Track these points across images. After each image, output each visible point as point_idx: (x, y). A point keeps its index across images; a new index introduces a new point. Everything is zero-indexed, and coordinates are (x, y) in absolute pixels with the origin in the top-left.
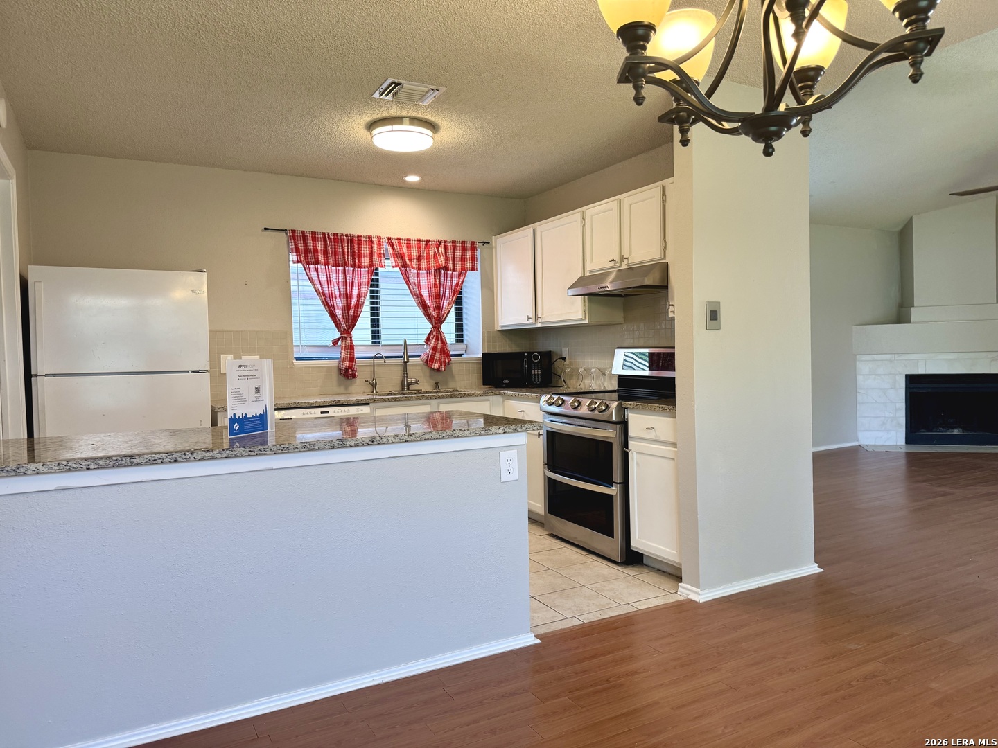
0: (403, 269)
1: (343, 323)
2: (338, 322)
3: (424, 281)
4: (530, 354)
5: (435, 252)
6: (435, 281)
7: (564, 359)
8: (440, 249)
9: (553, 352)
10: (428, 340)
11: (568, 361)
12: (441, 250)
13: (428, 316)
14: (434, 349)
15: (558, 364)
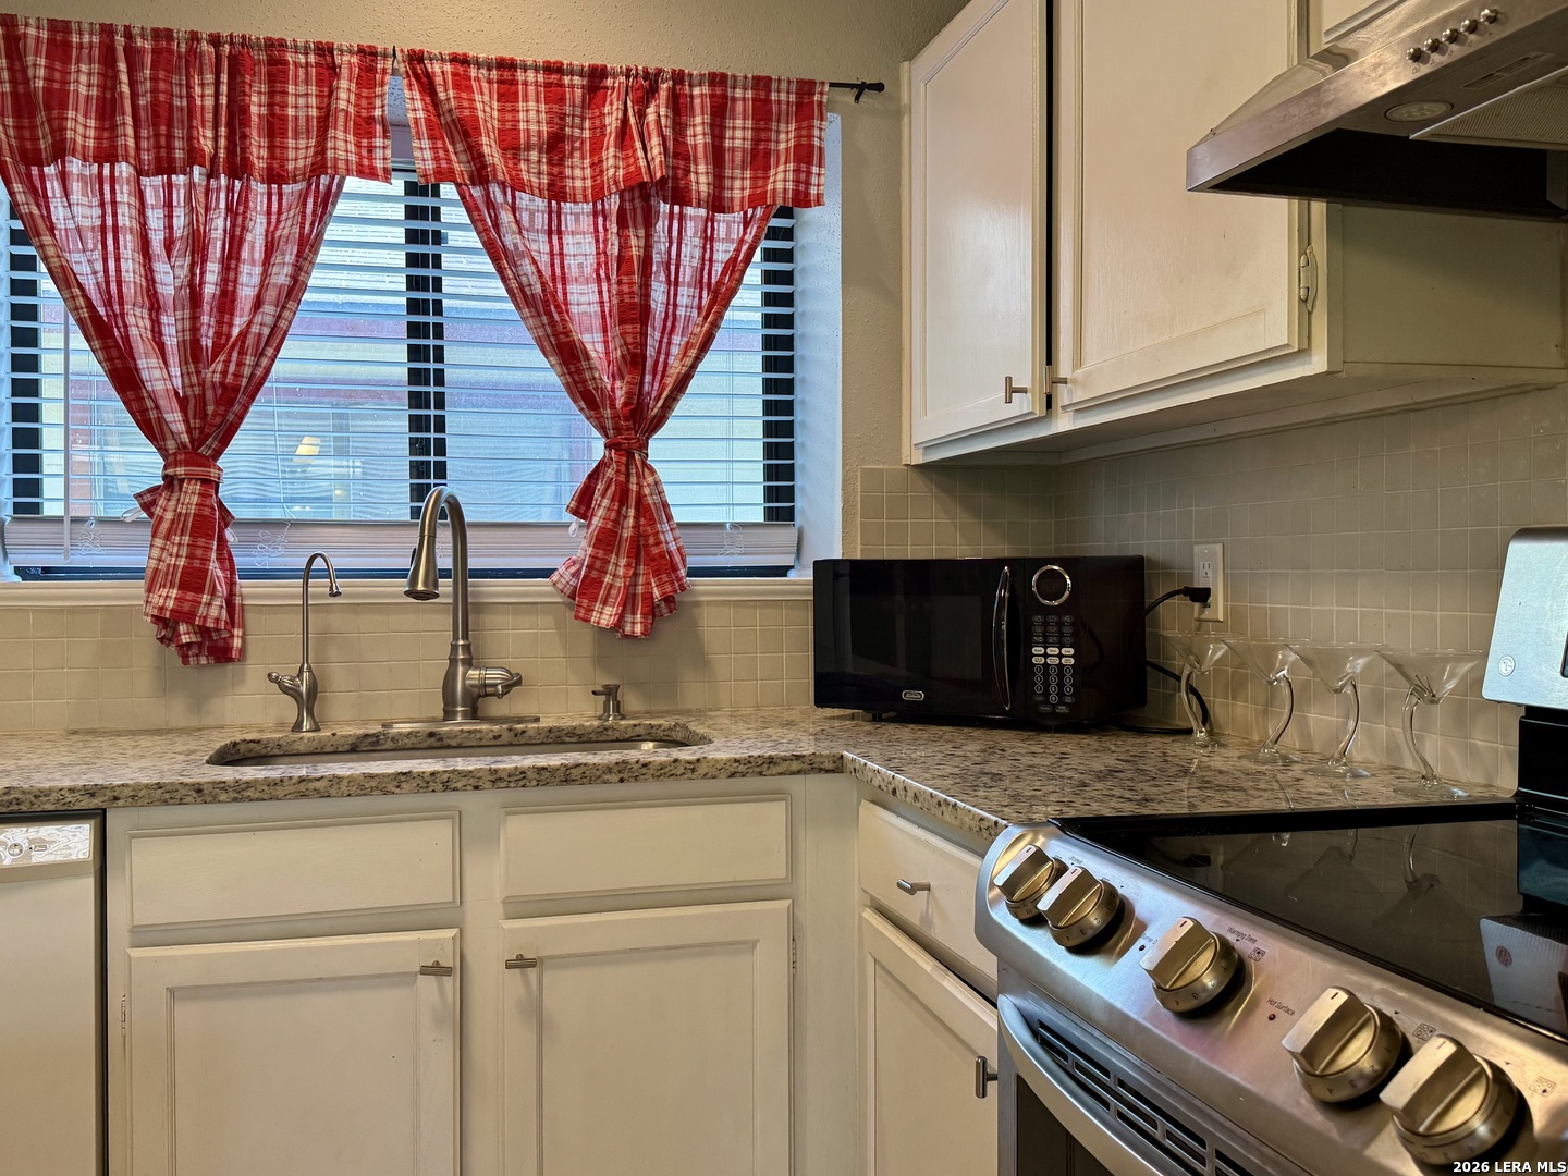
0: (477, 192)
1: (174, 419)
2: (153, 414)
3: (580, 249)
4: (1023, 566)
5: (625, 121)
6: (625, 245)
7: (1202, 596)
8: (651, 110)
9: (1154, 564)
10: (583, 505)
11: (1219, 607)
12: (657, 111)
13: (587, 397)
14: (606, 541)
15: (1173, 618)
